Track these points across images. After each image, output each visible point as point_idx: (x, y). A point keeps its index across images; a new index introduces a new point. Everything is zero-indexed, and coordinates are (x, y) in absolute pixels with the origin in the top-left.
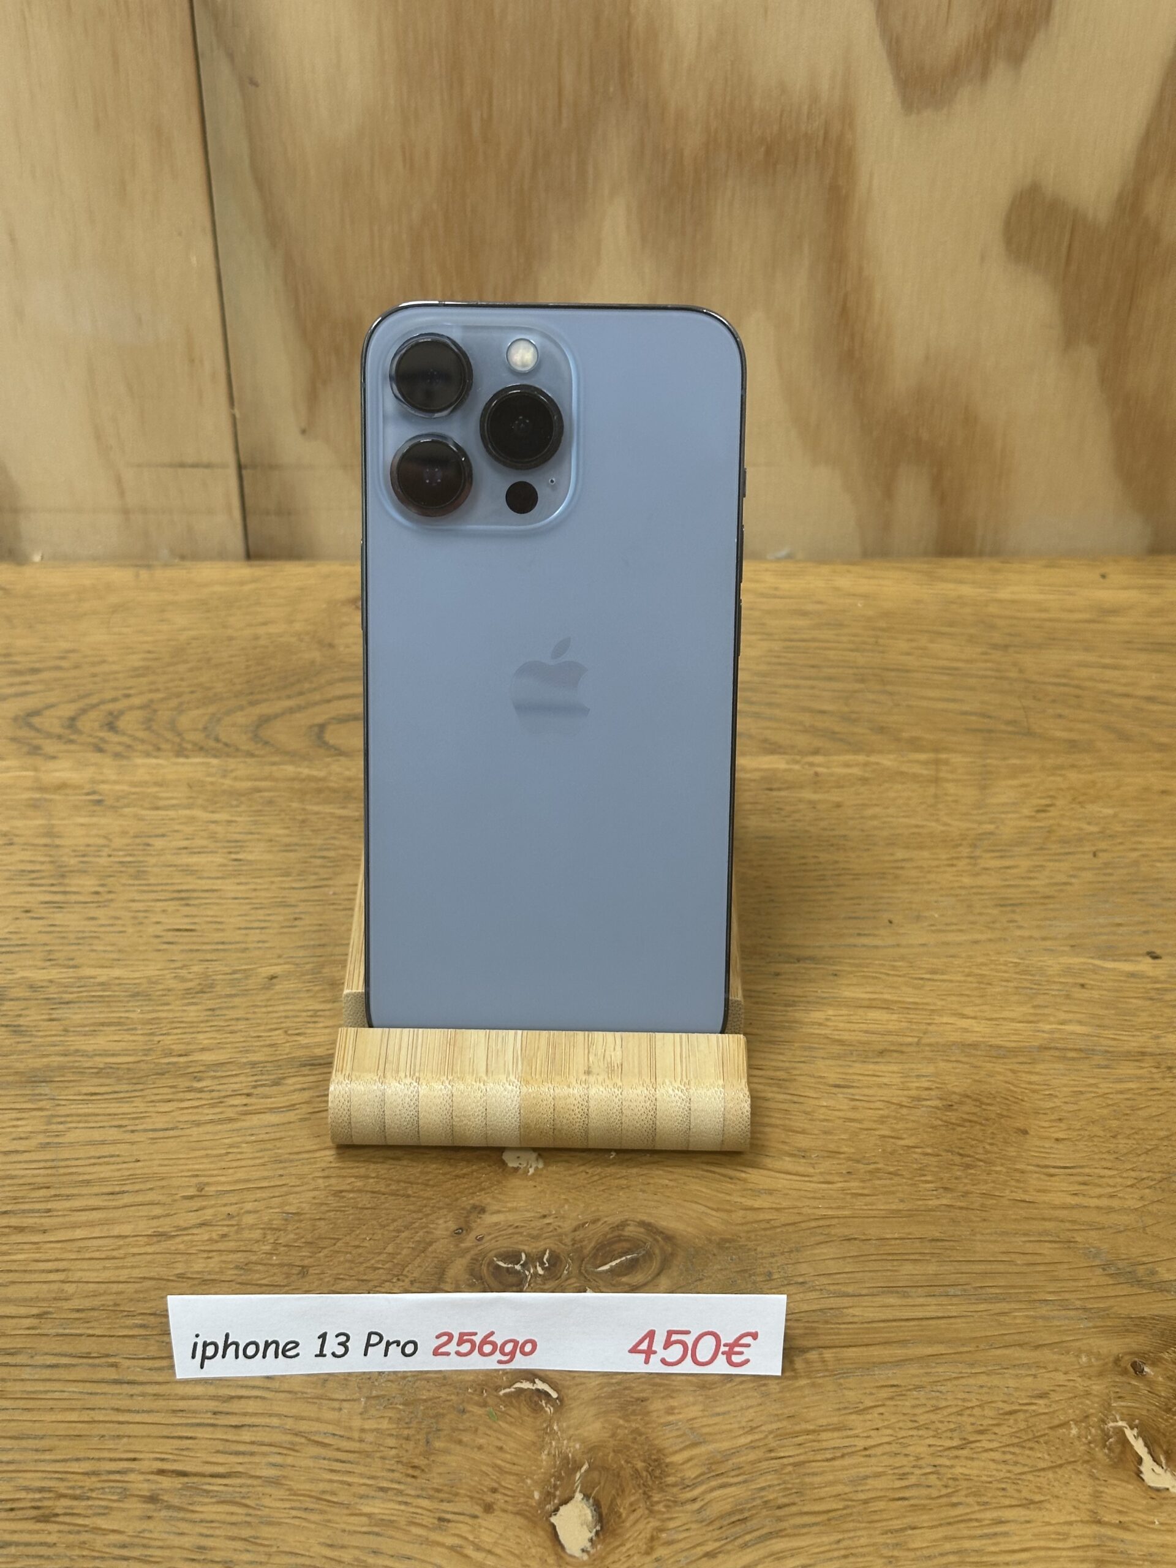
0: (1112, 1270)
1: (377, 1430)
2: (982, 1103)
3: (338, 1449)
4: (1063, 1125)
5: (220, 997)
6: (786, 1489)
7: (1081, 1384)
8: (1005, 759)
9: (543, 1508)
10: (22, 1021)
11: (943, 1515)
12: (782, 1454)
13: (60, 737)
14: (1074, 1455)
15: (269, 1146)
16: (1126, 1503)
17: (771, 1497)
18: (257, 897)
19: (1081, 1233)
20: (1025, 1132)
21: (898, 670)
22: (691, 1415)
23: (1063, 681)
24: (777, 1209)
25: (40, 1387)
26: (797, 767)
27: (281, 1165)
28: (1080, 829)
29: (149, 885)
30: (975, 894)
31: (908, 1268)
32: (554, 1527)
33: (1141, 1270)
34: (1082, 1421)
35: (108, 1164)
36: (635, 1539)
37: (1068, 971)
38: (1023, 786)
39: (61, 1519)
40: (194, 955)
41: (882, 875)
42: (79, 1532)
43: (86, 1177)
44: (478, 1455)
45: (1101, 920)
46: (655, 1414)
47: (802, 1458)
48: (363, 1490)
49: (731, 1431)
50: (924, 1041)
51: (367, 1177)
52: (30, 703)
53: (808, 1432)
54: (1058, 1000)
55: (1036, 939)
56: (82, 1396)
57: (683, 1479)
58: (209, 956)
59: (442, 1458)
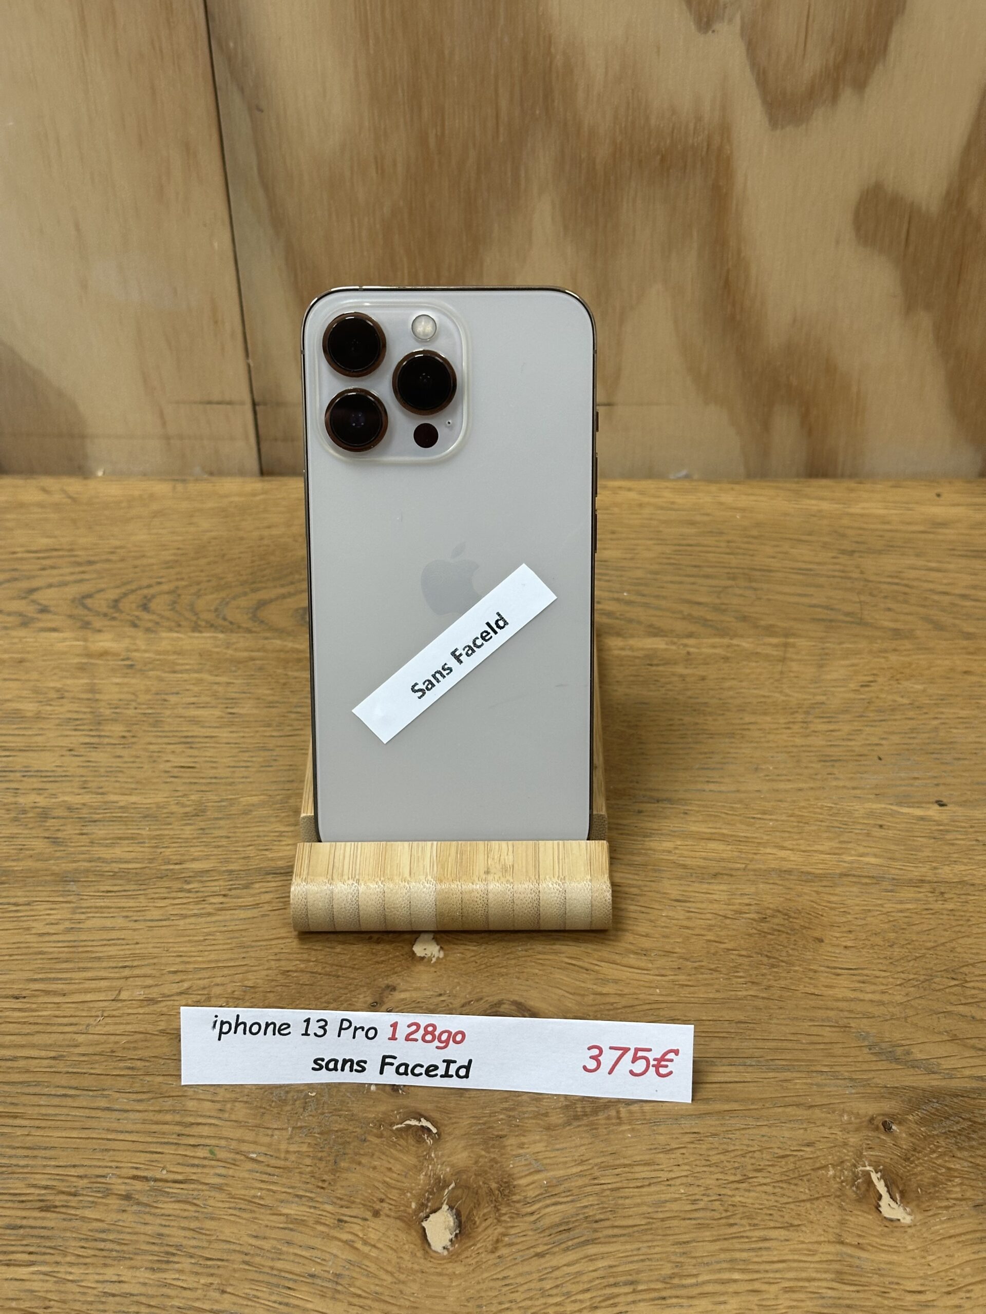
0: (877, 1050)
1: (298, 1152)
2: (790, 917)
3: (268, 1166)
4: (851, 936)
5: (210, 819)
6: (603, 1208)
7: (840, 1136)
8: (840, 643)
9: (417, 1215)
10: (59, 835)
11: (721, 1232)
12: (603, 1182)
13: (105, 615)
14: (829, 1191)
15: (236, 935)
16: (865, 1229)
17: (591, 1214)
18: (244, 743)
19: (857, 1021)
20: (821, 941)
21: (764, 570)
22: (536, 1150)
23: (896, 581)
24: (620, 995)
25: (51, 1111)
26: (674, 647)
27: (245, 950)
28: (895, 701)
29: (163, 731)
30: (804, 751)
31: (717, 1043)
32: (424, 1229)
33: (899, 1051)
34: (837, 1165)
35: (115, 945)
36: (484, 1241)
37: (871, 814)
38: (853, 665)
39: (57, 1210)
40: (193, 787)
41: (732, 735)
42: (70, 1220)
43: (97, 955)
44: (372, 1174)
45: (903, 775)
46: (509, 1148)
47: (619, 1185)
48: (283, 1197)
49: (566, 1162)
50: (749, 867)
51: (309, 961)
52: (85, 588)
53: (625, 1166)
54: (860, 837)
55: (848, 789)
56: (82, 1119)
57: (526, 1197)
58: (204, 788)
59: (344, 1175)
